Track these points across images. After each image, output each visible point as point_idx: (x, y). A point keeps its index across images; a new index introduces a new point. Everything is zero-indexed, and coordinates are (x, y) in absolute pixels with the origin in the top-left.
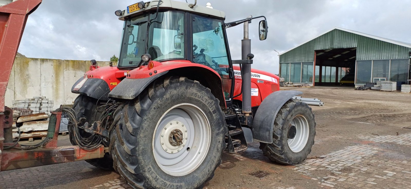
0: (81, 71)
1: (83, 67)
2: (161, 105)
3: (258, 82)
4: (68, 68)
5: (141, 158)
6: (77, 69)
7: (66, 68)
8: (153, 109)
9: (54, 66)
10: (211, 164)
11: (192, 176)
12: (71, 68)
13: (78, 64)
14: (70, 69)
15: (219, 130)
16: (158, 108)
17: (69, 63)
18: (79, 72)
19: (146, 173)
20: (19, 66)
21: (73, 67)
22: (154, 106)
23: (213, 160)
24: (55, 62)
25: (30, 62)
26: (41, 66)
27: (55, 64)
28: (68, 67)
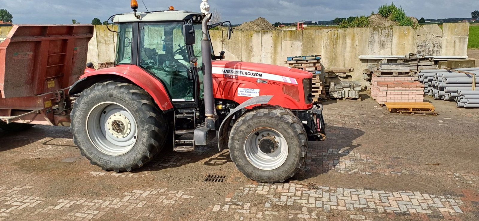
0: (297, 41)
1: (300, 36)
2: (87, 101)
3: (259, 81)
4: (285, 40)
5: (77, 136)
6: (294, 39)
7: (284, 39)
8: (82, 104)
9: (273, 37)
10: (137, 153)
11: (120, 158)
12: (288, 38)
13: (295, 34)
14: (287, 40)
15: (143, 127)
16: (85, 104)
17: (286, 33)
18: (296, 42)
19: (81, 146)
20: (245, 38)
21: (290, 38)
22: (83, 102)
23: (138, 150)
24: (274, 33)
25: (253, 35)
26: (262, 37)
27: (274, 35)
28: (285, 37)
